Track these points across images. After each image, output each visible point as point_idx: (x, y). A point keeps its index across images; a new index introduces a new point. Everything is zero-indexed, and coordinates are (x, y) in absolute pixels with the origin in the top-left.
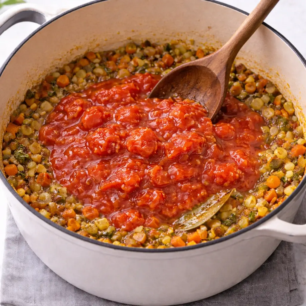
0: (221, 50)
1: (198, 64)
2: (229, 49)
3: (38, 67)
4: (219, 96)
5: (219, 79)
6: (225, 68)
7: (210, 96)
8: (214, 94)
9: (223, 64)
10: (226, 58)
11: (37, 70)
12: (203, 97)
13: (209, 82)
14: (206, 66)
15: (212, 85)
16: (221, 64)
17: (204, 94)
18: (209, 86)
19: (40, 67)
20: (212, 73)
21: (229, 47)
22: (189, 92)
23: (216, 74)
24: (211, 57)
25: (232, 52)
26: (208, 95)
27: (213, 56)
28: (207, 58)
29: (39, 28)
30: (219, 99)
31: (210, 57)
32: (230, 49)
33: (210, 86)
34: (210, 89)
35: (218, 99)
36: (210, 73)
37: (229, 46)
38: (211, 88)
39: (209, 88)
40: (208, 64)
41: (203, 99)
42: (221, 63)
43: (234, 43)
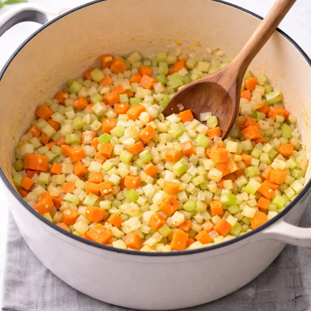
4: (231, 113)
5: (230, 94)
7: (222, 113)
8: (226, 110)
9: (233, 79)
10: (236, 73)
13: (220, 99)
14: (215, 82)
15: (223, 101)
17: (215, 111)
23: (227, 90)
26: (220, 112)
27: (222, 72)
28: (217, 74)
29: (41, 28)
33: (221, 103)
35: (230, 116)
36: (220, 88)
38: (223, 105)
40: (217, 79)
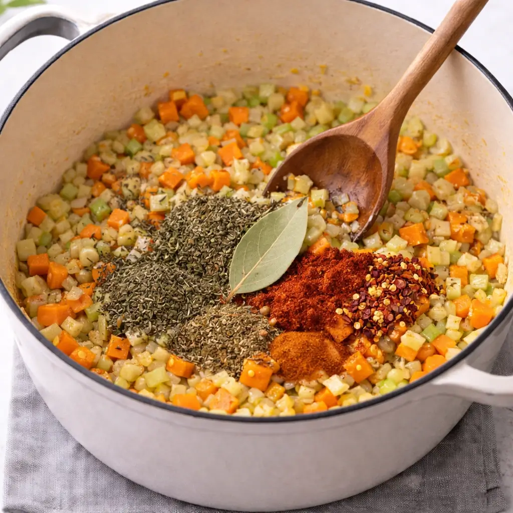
1: (342, 133)
2: (391, 105)
4: (380, 185)
5: (378, 155)
6: (386, 136)
7: (366, 185)
8: (372, 181)
9: (382, 130)
10: (388, 120)
12: (354, 188)
13: (362, 162)
14: (355, 135)
15: (367, 166)
16: (380, 131)
17: (355, 182)
18: (362, 169)
20: (366, 146)
21: (392, 102)
22: (331, 181)
23: (373, 147)
24: (363, 120)
25: (397, 109)
26: (363, 183)
27: (366, 119)
28: (357, 122)
30: (380, 190)
33: (364, 169)
34: (365, 173)
35: (378, 189)
36: (363, 145)
37: (391, 100)
38: (367, 172)
40: (358, 131)
41: (354, 192)
42: (380, 128)
43: (400, 93)
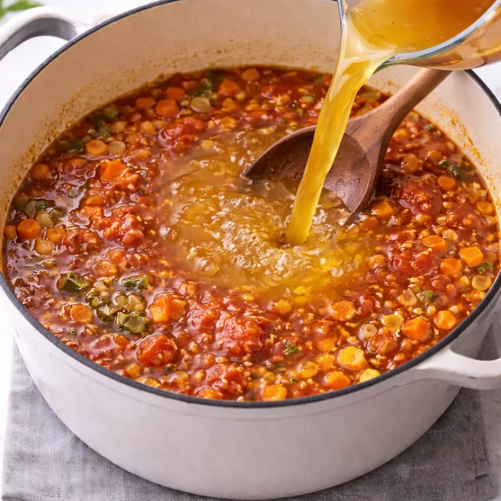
0: (378, 111)
2: (391, 112)
3: (64, 110)
5: (368, 158)
6: (380, 141)
9: (377, 134)
11: (63, 114)
12: (336, 183)
13: (349, 161)
14: (349, 134)
15: (354, 165)
16: (374, 134)
19: (67, 110)
21: (391, 109)
23: (365, 149)
24: (360, 121)
29: (66, 45)
31: (357, 120)
32: (394, 111)
33: (350, 167)
36: (355, 146)
37: (391, 107)
39: (349, 170)
40: (353, 130)
42: (376, 132)
